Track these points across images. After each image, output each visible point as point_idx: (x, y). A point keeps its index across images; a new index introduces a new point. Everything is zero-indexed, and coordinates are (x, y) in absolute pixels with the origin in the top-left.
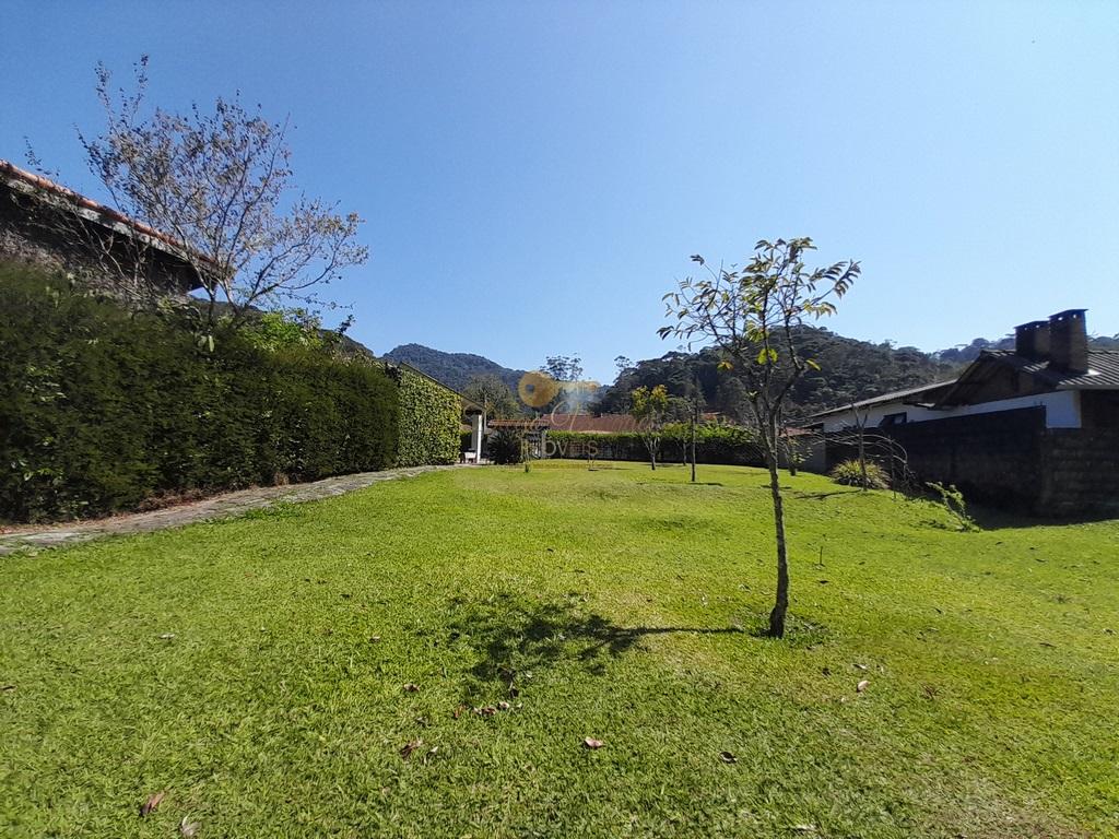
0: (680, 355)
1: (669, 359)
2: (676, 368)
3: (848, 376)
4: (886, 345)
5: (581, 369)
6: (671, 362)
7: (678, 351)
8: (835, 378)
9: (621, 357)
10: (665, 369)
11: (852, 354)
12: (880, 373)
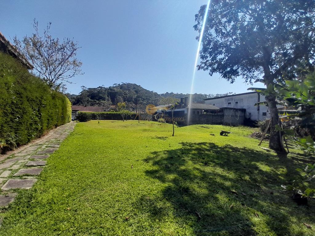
0: (103, 88)
1: (99, 89)
2: (102, 91)
3: (145, 98)
4: (152, 92)
5: (66, 88)
6: (100, 90)
7: (102, 87)
8: (142, 98)
9: (83, 86)
10: (98, 91)
11: (146, 93)
12: (151, 98)
